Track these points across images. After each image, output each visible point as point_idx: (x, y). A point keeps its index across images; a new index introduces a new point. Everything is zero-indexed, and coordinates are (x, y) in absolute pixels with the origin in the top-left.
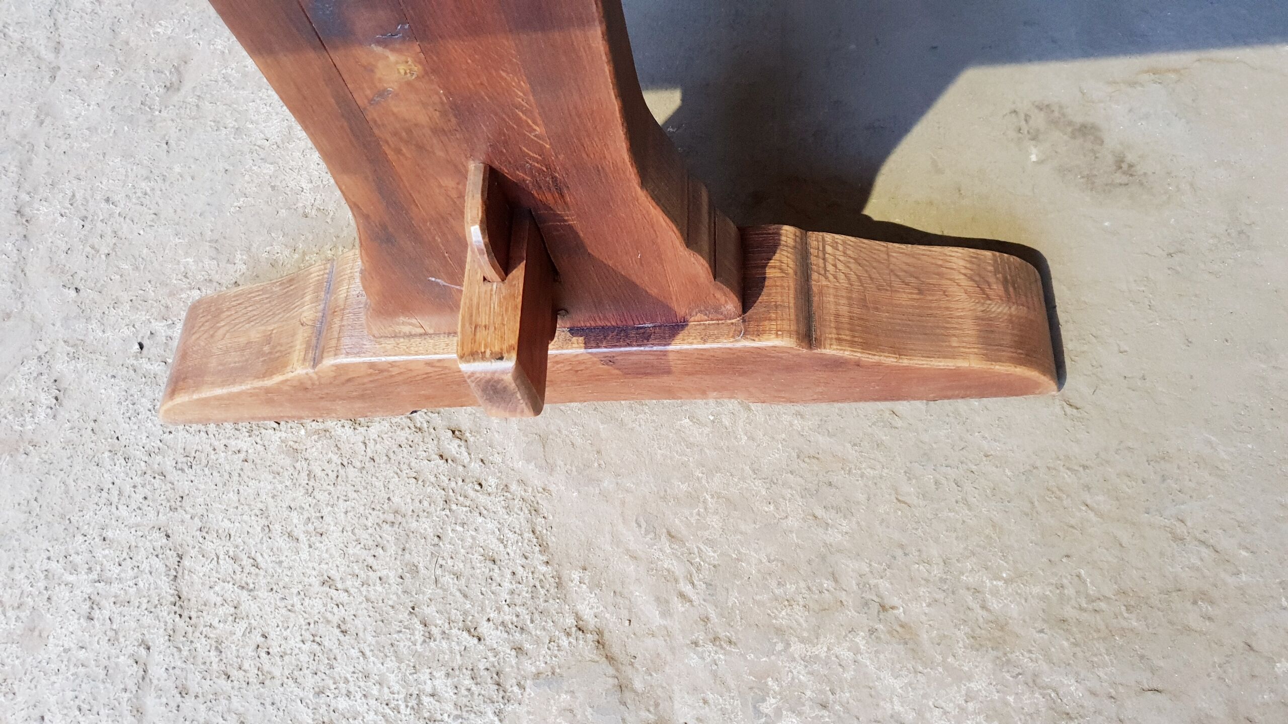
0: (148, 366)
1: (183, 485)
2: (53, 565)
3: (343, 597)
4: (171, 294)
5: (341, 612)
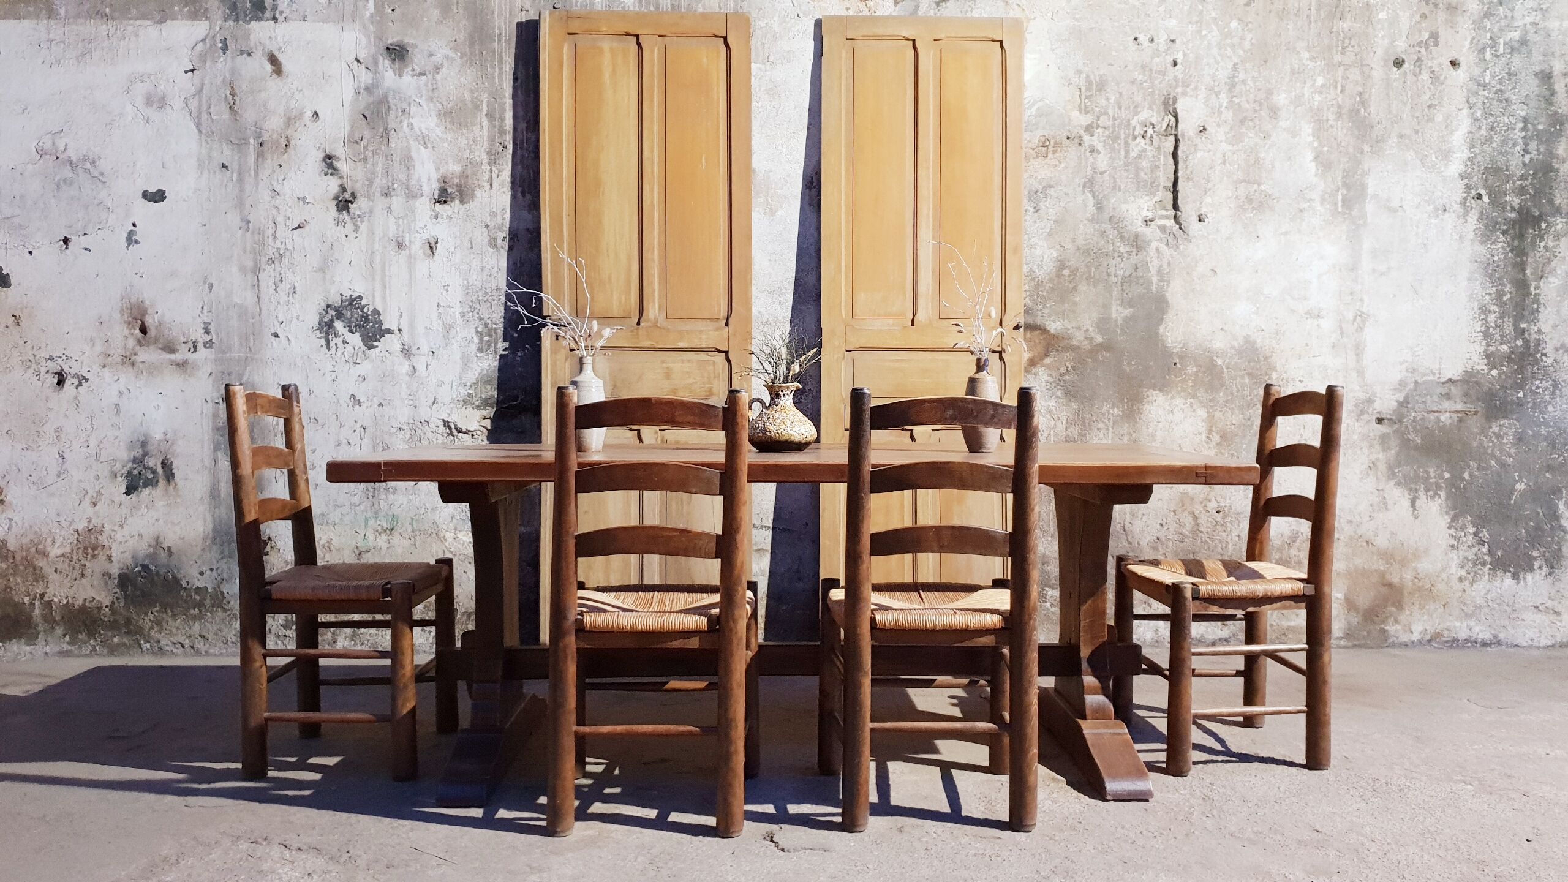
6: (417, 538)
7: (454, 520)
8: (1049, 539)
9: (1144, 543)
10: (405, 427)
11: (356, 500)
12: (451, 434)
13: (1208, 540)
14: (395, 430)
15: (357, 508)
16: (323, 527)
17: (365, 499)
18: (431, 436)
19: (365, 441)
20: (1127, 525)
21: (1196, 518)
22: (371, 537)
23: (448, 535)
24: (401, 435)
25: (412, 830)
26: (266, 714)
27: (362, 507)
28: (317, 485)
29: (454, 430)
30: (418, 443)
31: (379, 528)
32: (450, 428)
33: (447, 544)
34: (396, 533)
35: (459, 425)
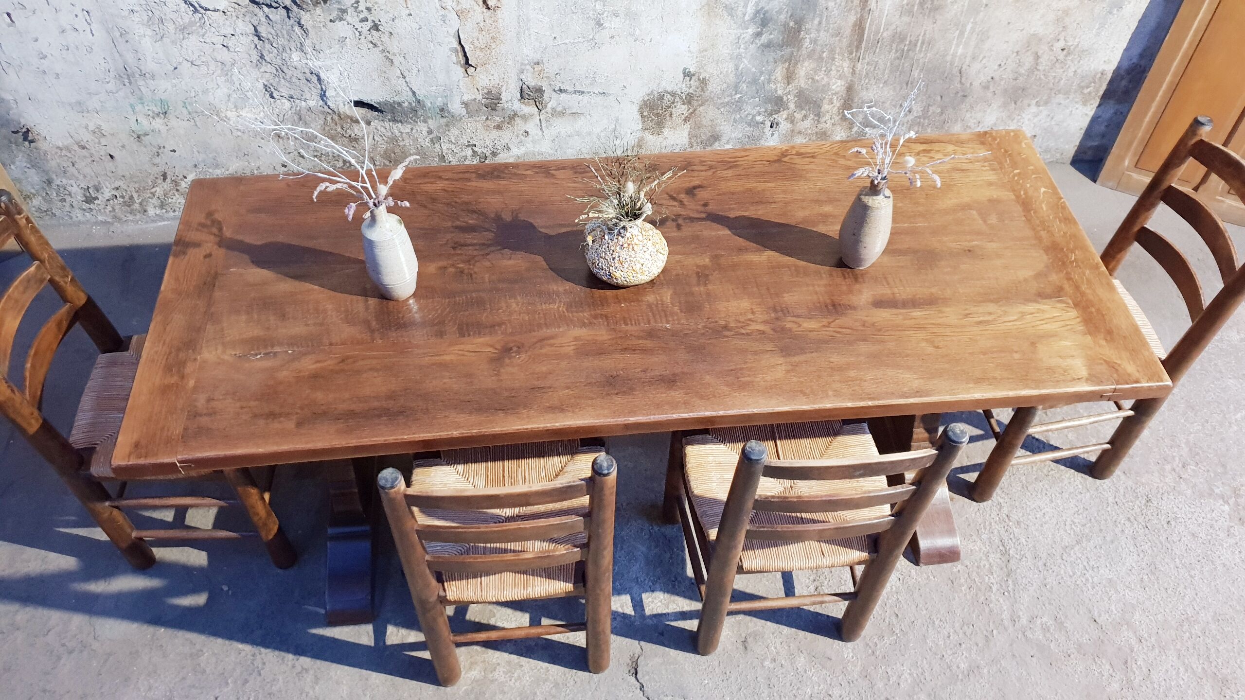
0: (1011, 586)
1: (1044, 556)
2: (1090, 588)
3: (1053, 495)
4: (980, 590)
5: (1058, 495)
6: (197, 119)
7: (232, 100)
8: (881, 85)
9: (976, 84)
10: (136, 8)
11: (111, 86)
12: (196, 11)
13: (1042, 77)
14: (126, 13)
15: (117, 95)
16: (85, 114)
17: (122, 86)
18: (174, 16)
19: (94, 26)
20: (964, 67)
21: (1037, 57)
22: (144, 122)
23: (229, 114)
24: (136, 18)
25: (317, 679)
26: (134, 534)
27: (121, 94)
28: (58, 74)
29: (199, 9)
30: (160, 25)
31: (150, 113)
32: (192, 5)
33: (231, 123)
34: (171, 116)
35: (203, 5)
